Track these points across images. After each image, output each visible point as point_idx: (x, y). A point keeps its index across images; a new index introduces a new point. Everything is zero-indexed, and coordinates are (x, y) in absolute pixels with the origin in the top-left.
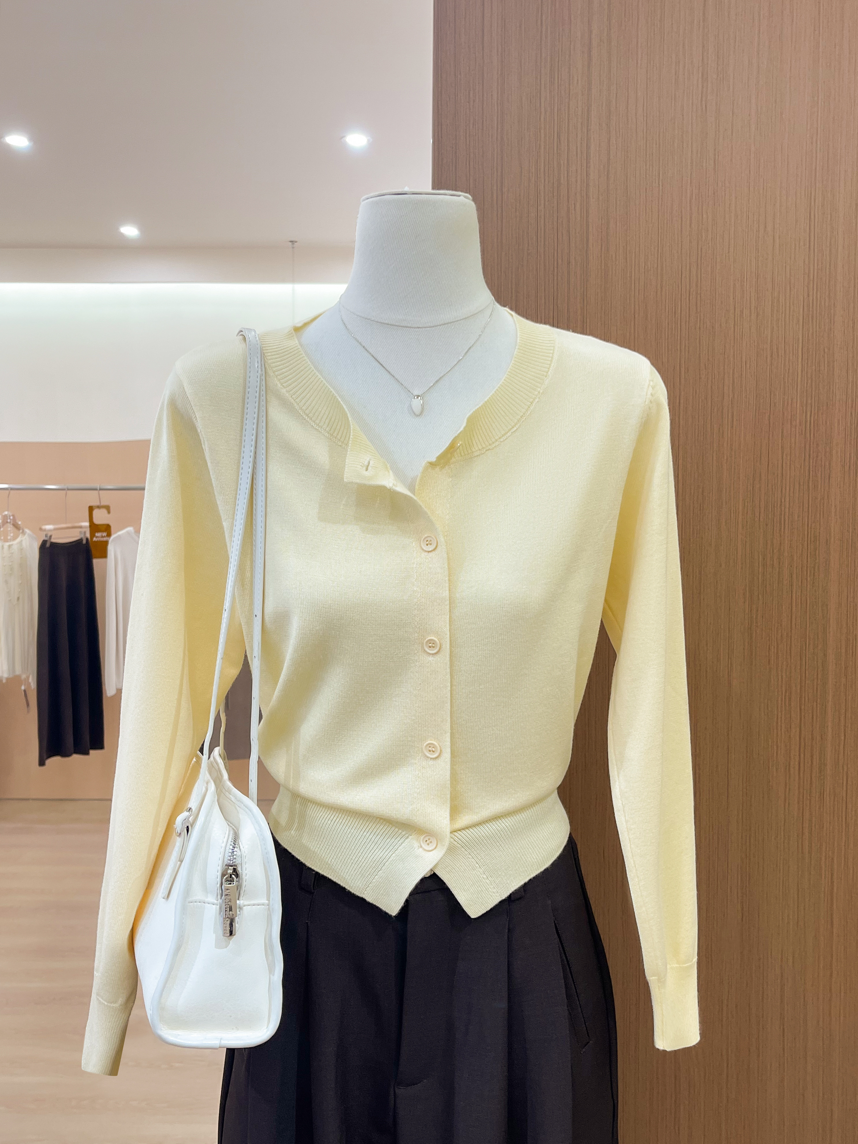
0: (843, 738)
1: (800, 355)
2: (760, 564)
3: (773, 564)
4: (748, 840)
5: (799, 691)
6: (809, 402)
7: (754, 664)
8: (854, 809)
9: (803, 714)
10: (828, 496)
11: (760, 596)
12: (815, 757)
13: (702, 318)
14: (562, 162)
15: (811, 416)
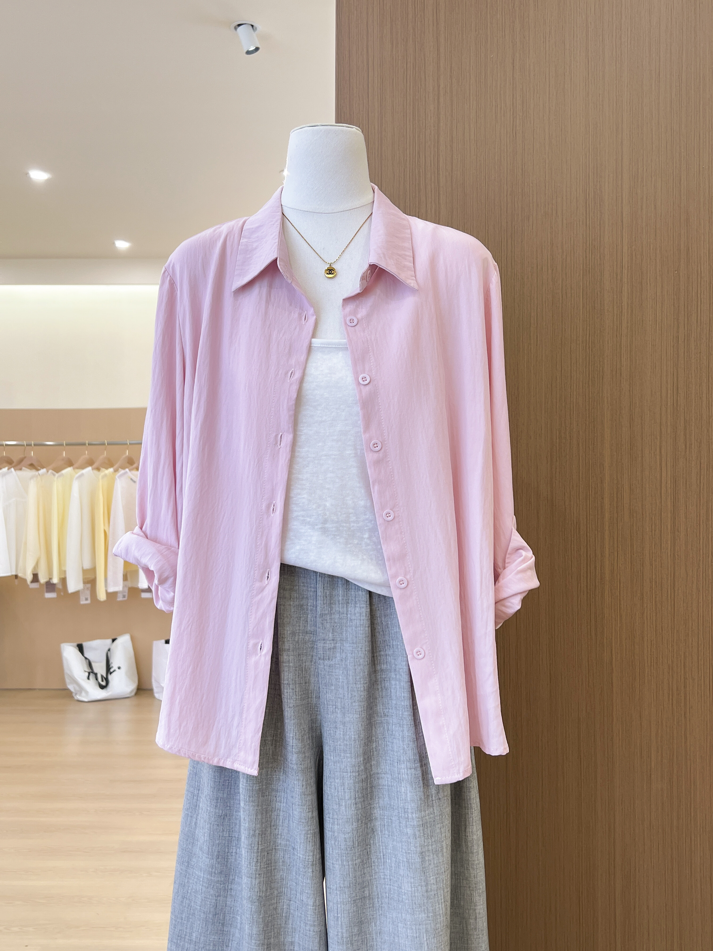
0: (616, 555)
1: (581, 296)
2: (557, 437)
3: (566, 437)
4: (553, 627)
5: (585, 523)
6: (588, 328)
7: (554, 505)
8: (625, 605)
9: (589, 539)
10: (602, 391)
11: (558, 458)
12: (597, 568)
13: (516, 272)
14: (421, 171)
15: (589, 337)
